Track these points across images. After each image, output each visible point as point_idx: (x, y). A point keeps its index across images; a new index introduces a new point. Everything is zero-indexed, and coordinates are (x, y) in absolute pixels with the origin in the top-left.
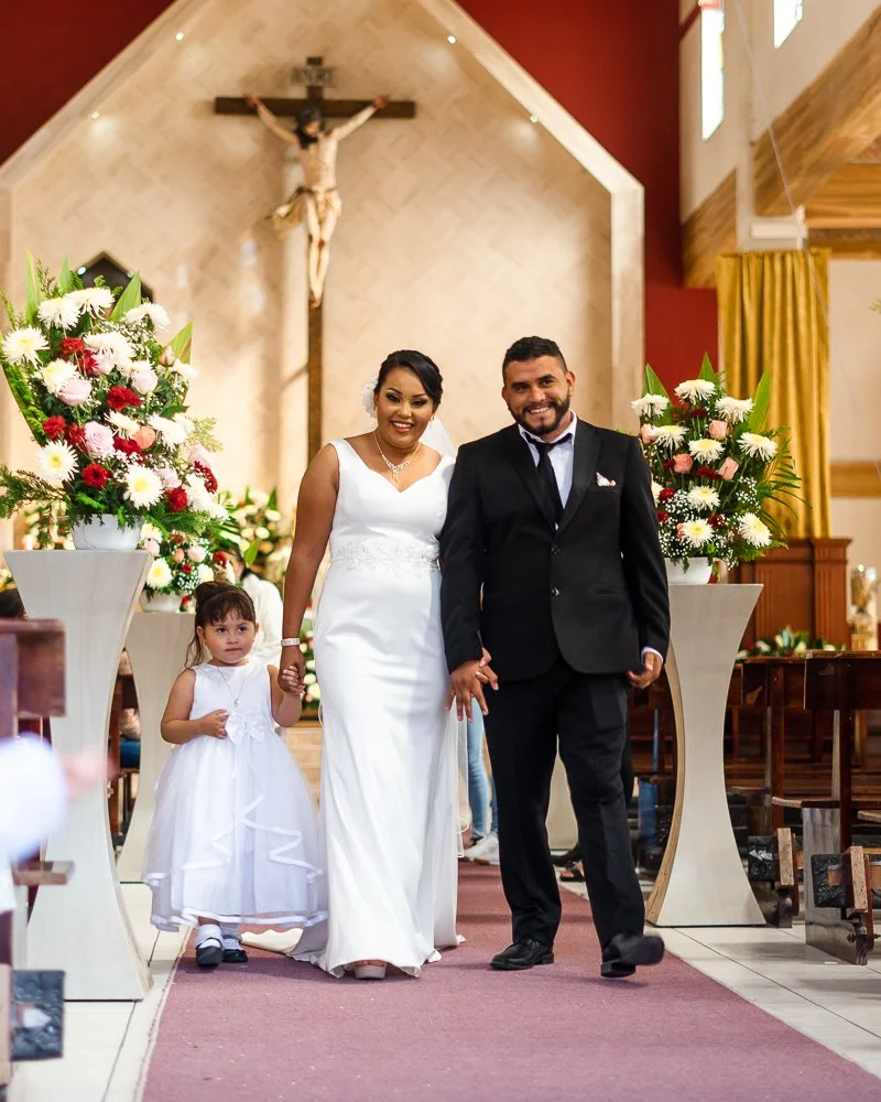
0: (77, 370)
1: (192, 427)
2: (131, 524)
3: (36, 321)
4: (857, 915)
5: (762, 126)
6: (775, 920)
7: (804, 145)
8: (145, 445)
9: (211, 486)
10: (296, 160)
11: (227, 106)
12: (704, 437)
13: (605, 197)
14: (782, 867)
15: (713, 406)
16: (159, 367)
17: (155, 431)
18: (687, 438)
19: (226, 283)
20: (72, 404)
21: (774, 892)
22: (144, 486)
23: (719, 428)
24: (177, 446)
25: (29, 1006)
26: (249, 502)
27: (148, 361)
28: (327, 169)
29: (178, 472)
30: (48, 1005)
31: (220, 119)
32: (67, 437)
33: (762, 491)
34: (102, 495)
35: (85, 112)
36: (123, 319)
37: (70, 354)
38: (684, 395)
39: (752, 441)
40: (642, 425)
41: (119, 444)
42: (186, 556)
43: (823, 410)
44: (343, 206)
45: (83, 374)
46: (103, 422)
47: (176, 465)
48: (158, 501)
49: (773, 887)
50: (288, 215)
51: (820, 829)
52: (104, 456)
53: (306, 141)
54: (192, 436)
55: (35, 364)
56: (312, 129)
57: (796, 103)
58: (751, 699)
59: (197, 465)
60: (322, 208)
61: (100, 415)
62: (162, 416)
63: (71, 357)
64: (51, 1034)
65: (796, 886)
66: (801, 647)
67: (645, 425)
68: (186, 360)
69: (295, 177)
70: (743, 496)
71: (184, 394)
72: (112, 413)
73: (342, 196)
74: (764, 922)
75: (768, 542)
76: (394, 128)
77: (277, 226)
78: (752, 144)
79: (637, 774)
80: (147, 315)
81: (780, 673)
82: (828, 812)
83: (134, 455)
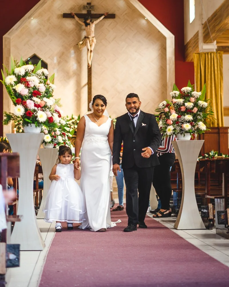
0: (25, 86)
1: (54, 101)
2: (39, 126)
3: (14, 74)
5: (205, 20)
6: (208, 228)
7: (216, 24)
8: (43, 105)
9: (60, 116)
10: (84, 29)
11: (66, 16)
12: (189, 102)
13: (164, 38)
14: (210, 214)
15: (191, 94)
16: (46, 85)
17: (45, 102)
18: (184, 102)
19: (66, 62)
20: (23, 95)
21: (208, 220)
22: (42, 116)
23: (193, 99)
24: (51, 106)
25: (11, 253)
26: (73, 118)
27: (43, 84)
28: (93, 32)
29: (51, 112)
30: (16, 253)
31: (64, 19)
32: (22, 104)
33: (204, 116)
34: (31, 119)
35: (29, 17)
36: (36, 73)
37: (23, 82)
38: (183, 91)
39: (201, 103)
40: (172, 99)
41: (35, 105)
42: (55, 134)
43: (221, 94)
44: (96, 41)
45: (26, 87)
46: (31, 100)
47: (50, 111)
48: (46, 120)
49: (207, 219)
50: (82, 44)
51: (219, 204)
52: (32, 109)
53: (87, 25)
54: (55, 103)
55: (13, 85)
56: (88, 21)
57: (214, 14)
58: (201, 170)
59: (56, 111)
60: (91, 42)
61: (30, 98)
62: (47, 98)
63: (23, 83)
64: (16, 261)
65: (213, 219)
66: (216, 155)
67: (173, 99)
68: (53, 83)
69: (84, 34)
70: (199, 117)
71: (52, 92)
72: (34, 97)
73: (96, 39)
74: (205, 228)
75: (205, 129)
76: (110, 21)
77: (79, 47)
78: (203, 24)
79: (172, 189)
80: (43, 72)
81: (209, 163)
82: (221, 200)
83: (39, 108)
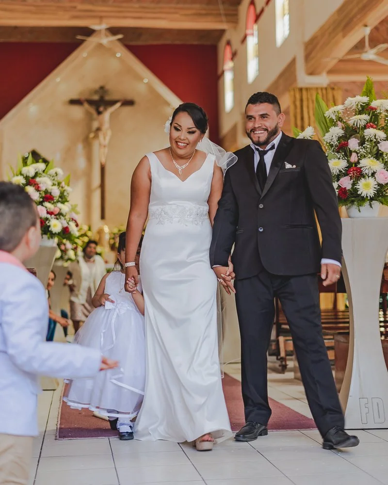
0: (35, 189)
1: (70, 207)
2: (52, 238)
3: (21, 174)
4: (282, 358)
8: (56, 213)
9: (77, 225)
11: (73, 102)
16: (60, 188)
17: (59, 208)
22: (56, 226)
24: (66, 213)
27: (57, 186)
29: (67, 221)
31: (72, 106)
35: (27, 104)
36: (49, 173)
41: (48, 213)
46: (42, 205)
47: (65, 219)
48: (60, 231)
50: (93, 137)
52: (43, 216)
53: (99, 113)
54: (71, 210)
56: (101, 109)
59: (72, 219)
61: (41, 203)
62: (61, 203)
63: (33, 185)
68: (68, 185)
69: (95, 125)
71: (68, 197)
76: (127, 109)
77: (90, 141)
80: (56, 172)
83: (53, 216)
